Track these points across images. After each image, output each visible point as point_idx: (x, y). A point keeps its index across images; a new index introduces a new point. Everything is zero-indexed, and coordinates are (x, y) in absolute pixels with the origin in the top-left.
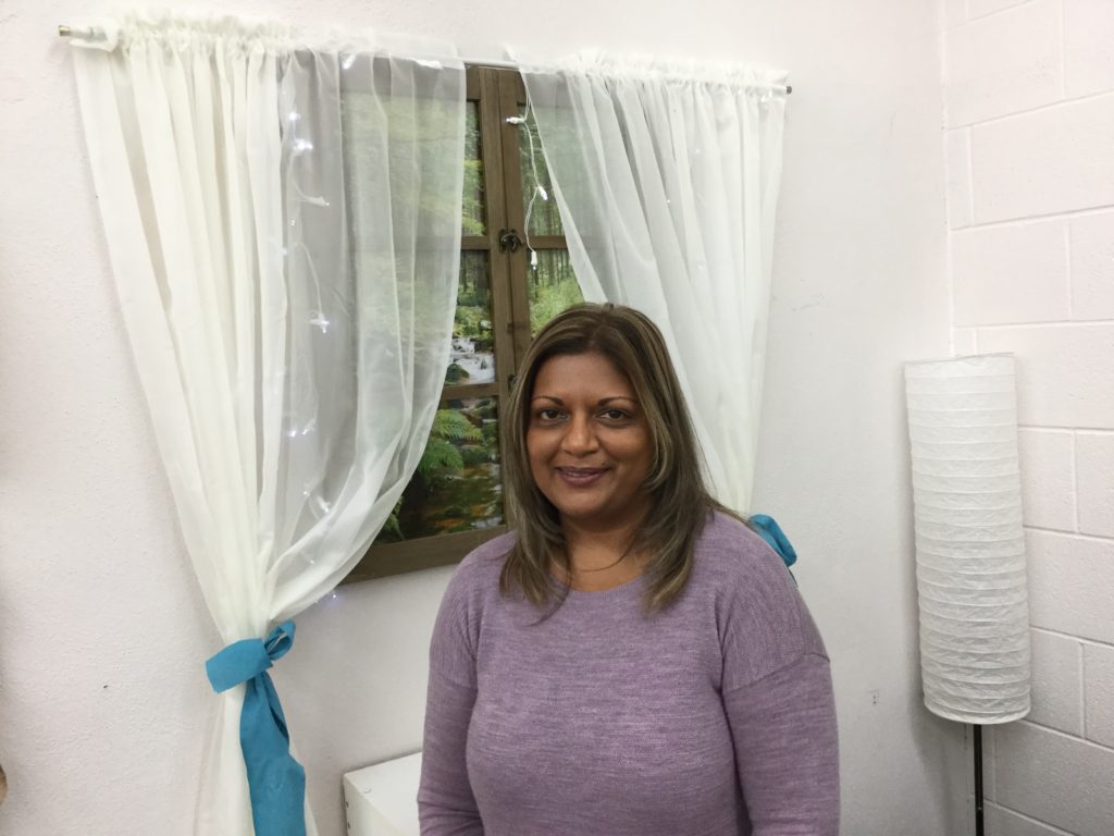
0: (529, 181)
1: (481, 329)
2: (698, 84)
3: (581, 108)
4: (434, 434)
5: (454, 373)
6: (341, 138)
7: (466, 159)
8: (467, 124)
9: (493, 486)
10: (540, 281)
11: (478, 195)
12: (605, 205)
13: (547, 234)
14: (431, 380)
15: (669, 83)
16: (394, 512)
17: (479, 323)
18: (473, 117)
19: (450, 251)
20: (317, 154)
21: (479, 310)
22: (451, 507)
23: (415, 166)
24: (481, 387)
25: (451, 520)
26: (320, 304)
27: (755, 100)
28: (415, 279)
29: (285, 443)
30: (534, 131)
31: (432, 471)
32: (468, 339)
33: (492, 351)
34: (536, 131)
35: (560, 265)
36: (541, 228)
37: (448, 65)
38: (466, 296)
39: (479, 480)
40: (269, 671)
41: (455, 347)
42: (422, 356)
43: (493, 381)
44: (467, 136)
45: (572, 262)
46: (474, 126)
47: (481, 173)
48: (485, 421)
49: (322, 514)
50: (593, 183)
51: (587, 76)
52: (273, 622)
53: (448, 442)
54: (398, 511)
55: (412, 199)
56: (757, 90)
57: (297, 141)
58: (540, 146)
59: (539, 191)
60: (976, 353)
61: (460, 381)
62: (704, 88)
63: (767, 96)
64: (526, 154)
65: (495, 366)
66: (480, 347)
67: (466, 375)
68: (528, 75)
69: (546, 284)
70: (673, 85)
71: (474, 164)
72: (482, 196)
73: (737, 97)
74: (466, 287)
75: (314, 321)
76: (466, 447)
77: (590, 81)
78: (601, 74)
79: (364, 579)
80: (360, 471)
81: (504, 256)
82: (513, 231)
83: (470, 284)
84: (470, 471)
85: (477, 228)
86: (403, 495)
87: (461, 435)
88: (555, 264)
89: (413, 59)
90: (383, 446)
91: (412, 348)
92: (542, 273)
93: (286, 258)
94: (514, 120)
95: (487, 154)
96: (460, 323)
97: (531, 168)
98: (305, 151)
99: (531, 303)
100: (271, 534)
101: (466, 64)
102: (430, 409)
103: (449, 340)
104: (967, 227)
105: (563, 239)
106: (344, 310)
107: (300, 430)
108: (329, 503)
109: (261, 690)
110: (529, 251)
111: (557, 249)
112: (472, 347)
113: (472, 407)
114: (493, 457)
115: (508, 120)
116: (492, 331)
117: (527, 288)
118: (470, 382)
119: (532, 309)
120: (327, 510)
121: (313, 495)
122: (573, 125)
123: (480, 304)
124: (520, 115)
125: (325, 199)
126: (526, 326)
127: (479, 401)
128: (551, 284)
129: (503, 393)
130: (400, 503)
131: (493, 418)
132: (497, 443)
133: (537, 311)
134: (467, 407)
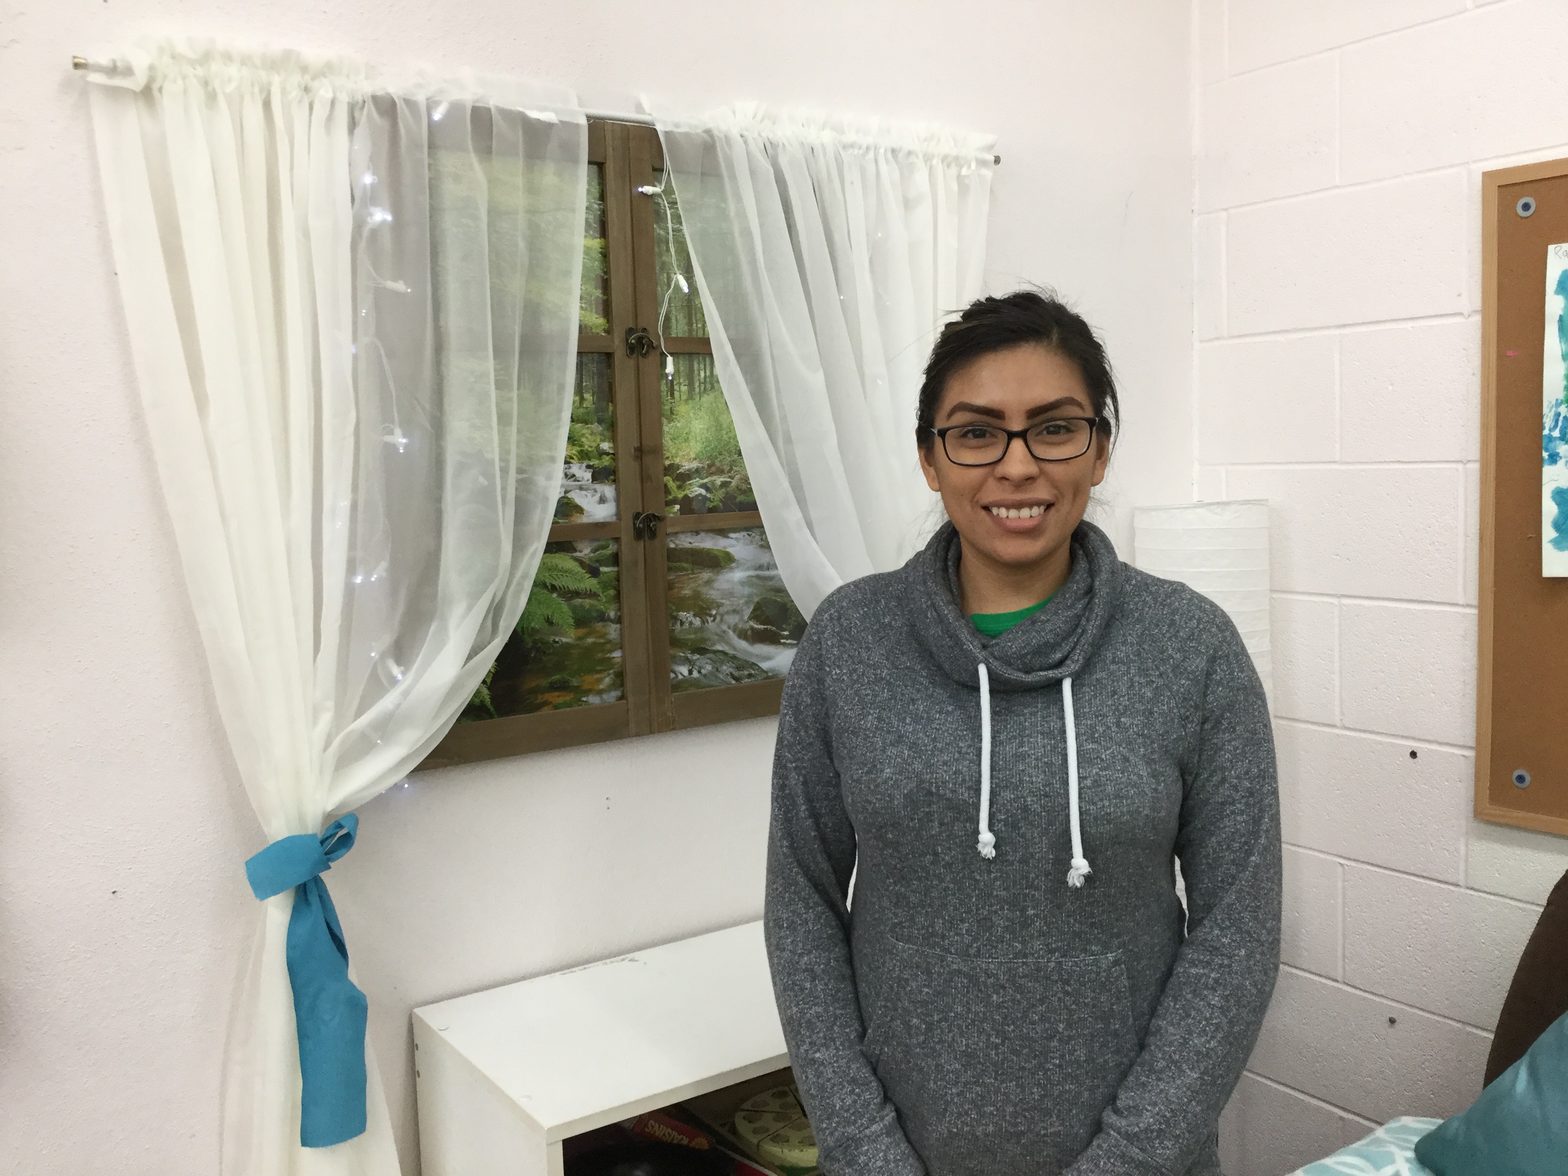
0: (665, 267)
1: (602, 453)
2: (882, 151)
3: (733, 177)
4: (538, 584)
5: (566, 507)
6: (428, 207)
7: (586, 237)
8: (589, 191)
9: (611, 651)
10: (676, 394)
11: (600, 283)
12: (761, 302)
13: (686, 335)
14: (536, 516)
15: (845, 147)
16: (484, 682)
17: (599, 445)
18: (595, 183)
19: (564, 353)
20: (398, 226)
21: (597, 427)
22: (557, 677)
23: (522, 244)
24: (599, 526)
25: (557, 694)
26: (396, 416)
27: (953, 171)
28: (518, 389)
29: (350, 591)
30: (673, 204)
31: (536, 631)
32: (584, 465)
33: (614, 481)
34: (676, 203)
35: (702, 374)
36: (679, 329)
37: (566, 119)
38: (582, 410)
39: (594, 643)
40: (325, 876)
41: (566, 475)
42: (525, 484)
43: (614, 519)
44: (587, 208)
45: (718, 370)
46: (597, 195)
47: (605, 255)
48: (603, 569)
49: (394, 681)
50: (745, 268)
51: (742, 136)
52: (328, 816)
53: (555, 595)
54: (489, 681)
55: (516, 285)
56: (957, 158)
57: (373, 209)
58: (681, 223)
59: (677, 281)
60: (1224, 499)
61: (572, 519)
62: (889, 155)
63: (969, 166)
64: (662, 232)
65: (618, 500)
66: (599, 475)
67: (580, 510)
68: (667, 134)
69: (684, 397)
70: (851, 151)
71: (596, 243)
72: (606, 285)
73: (931, 168)
74: (582, 399)
75: (388, 438)
76: (578, 601)
77: (745, 142)
78: (759, 134)
79: (445, 766)
80: (444, 628)
81: (631, 362)
82: (644, 330)
83: (588, 396)
84: (582, 631)
85: (597, 321)
86: (497, 660)
87: (573, 586)
88: (696, 372)
89: (520, 109)
90: (474, 597)
91: (513, 476)
92: (680, 384)
93: (355, 357)
94: (648, 189)
95: (613, 232)
96: (574, 445)
97: (668, 250)
98: (384, 222)
99: (665, 421)
100: (330, 704)
101: (589, 118)
102: (534, 554)
103: (560, 466)
104: (1217, 339)
105: (706, 342)
106: (428, 426)
107: (368, 574)
108: (402, 668)
109: (315, 899)
110: (663, 356)
111: (699, 354)
112: (588, 475)
113: (585, 551)
114: (612, 614)
115: (640, 189)
116: (614, 456)
117: (659, 402)
118: (584, 520)
119: (666, 429)
120: (400, 677)
121: (383, 656)
122: (724, 199)
123: (600, 422)
124: (656, 183)
125: (405, 284)
126: (658, 450)
127: (596, 544)
128: (691, 397)
129: (627, 537)
130: (493, 671)
131: (613, 566)
132: (618, 597)
133: (672, 431)
134: (581, 551)
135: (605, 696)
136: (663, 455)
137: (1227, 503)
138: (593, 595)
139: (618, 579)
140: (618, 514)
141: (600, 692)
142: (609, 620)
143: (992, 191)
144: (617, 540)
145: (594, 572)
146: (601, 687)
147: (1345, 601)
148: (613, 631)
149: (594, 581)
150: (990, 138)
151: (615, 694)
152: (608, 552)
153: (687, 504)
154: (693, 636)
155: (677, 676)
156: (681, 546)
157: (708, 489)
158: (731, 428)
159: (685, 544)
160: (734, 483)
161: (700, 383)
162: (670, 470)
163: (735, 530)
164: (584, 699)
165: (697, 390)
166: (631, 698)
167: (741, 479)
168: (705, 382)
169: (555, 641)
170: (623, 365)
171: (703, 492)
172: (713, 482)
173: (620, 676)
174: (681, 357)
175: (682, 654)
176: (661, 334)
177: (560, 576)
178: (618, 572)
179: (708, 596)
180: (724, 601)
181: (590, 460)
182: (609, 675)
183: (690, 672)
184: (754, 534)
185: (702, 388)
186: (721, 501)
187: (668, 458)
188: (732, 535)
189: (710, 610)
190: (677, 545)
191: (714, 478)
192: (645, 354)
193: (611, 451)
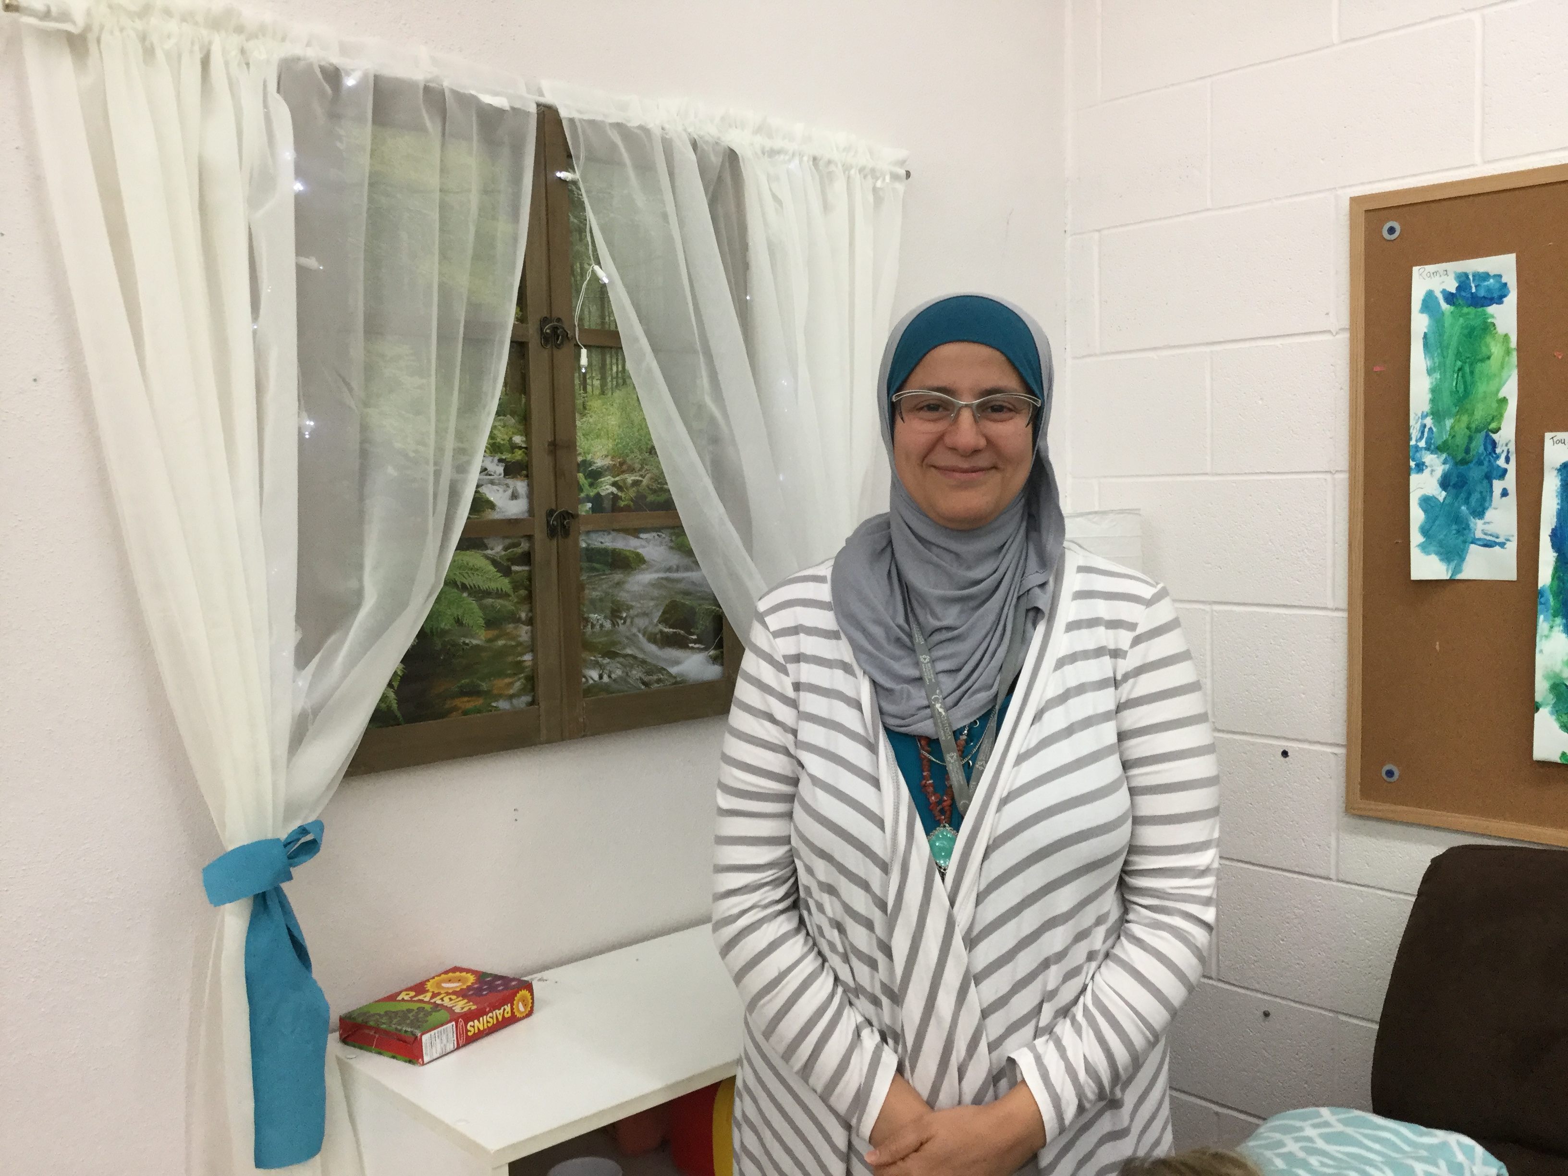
0: (580, 257)
1: (513, 447)
4: (449, 583)
5: (480, 504)
10: (589, 388)
13: (599, 327)
17: (511, 438)
21: (513, 420)
24: (512, 523)
33: (527, 476)
35: (614, 369)
36: (592, 322)
37: (516, 105)
45: (628, 365)
53: (465, 595)
54: (396, 684)
56: (873, 170)
59: (593, 271)
61: (487, 515)
63: (884, 179)
64: (576, 221)
65: (530, 496)
66: (511, 470)
67: (492, 506)
69: (597, 392)
73: (849, 177)
76: (489, 601)
81: (546, 353)
82: (559, 320)
87: (484, 586)
88: (608, 367)
92: (592, 378)
94: (564, 175)
99: (577, 416)
101: (537, 105)
104: (1091, 355)
110: (578, 348)
115: (559, 174)
116: (527, 450)
117: (573, 396)
119: (578, 423)
123: (516, 413)
126: (571, 446)
128: (603, 393)
129: (540, 534)
130: (400, 673)
133: (584, 426)
136: (576, 450)
137: (1102, 513)
138: (500, 594)
139: (530, 579)
140: (531, 511)
143: (904, 205)
144: (530, 538)
149: (506, 581)
150: (902, 153)
153: (597, 501)
157: (620, 488)
159: (596, 543)
160: (645, 481)
161: (612, 378)
163: (646, 530)
165: (609, 384)
166: (542, 704)
168: (617, 377)
170: (538, 356)
171: (614, 490)
172: (624, 481)
174: (593, 350)
176: (576, 324)
177: (471, 575)
178: (530, 571)
181: (502, 454)
185: (615, 383)
186: (632, 500)
187: (580, 454)
191: (626, 476)
192: (559, 345)
193: (524, 445)
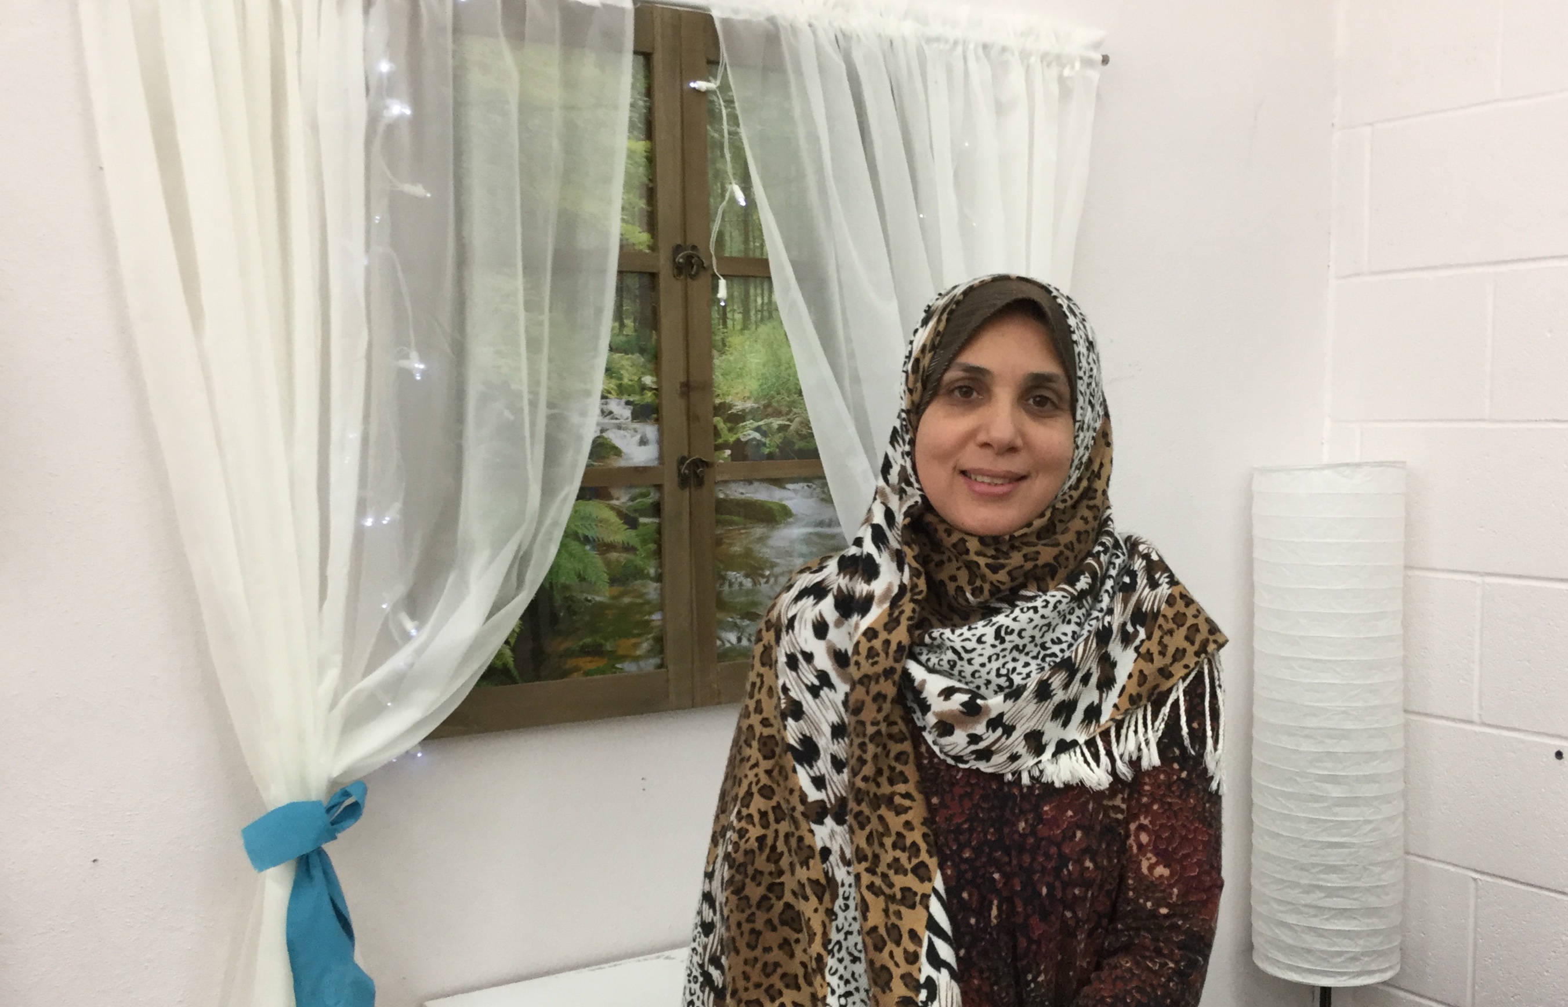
0: (720, 176)
1: (643, 388)
2: (972, 46)
3: (799, 72)
4: (570, 535)
5: (601, 449)
6: (451, 101)
7: (629, 138)
8: (633, 86)
10: (729, 323)
11: (644, 191)
12: (828, 218)
13: (741, 255)
14: (569, 456)
15: (929, 40)
16: (507, 642)
17: (640, 379)
18: (641, 76)
19: (602, 271)
20: (417, 121)
21: (639, 358)
23: (556, 144)
24: (639, 471)
25: (588, 659)
26: (412, 338)
27: (1054, 71)
28: (550, 311)
29: (360, 535)
30: (730, 102)
31: (566, 587)
33: (657, 420)
34: (732, 102)
35: (759, 301)
36: (734, 248)
37: (610, 2)
38: (623, 338)
39: (632, 605)
40: (329, 848)
41: (603, 412)
42: (556, 421)
43: (656, 463)
44: (632, 105)
45: (777, 297)
46: (643, 90)
47: (651, 159)
48: (642, 520)
49: (407, 637)
50: (811, 179)
51: (810, 25)
52: (333, 783)
53: (588, 547)
54: (512, 641)
55: (550, 192)
56: (1058, 57)
57: (388, 101)
58: (738, 125)
59: (733, 192)
60: (1357, 460)
61: (608, 461)
62: (980, 51)
63: (1073, 67)
64: (716, 135)
65: (660, 442)
66: (642, 413)
67: (617, 452)
68: (725, 21)
69: (738, 327)
70: (935, 45)
71: (641, 146)
72: (651, 194)
73: (1028, 67)
74: (622, 325)
75: (403, 363)
76: (614, 555)
77: (814, 32)
78: (830, 23)
79: (465, 733)
80: (463, 582)
81: (679, 285)
82: (694, 248)
83: (629, 322)
84: (616, 590)
85: (641, 238)
86: (522, 618)
87: (608, 539)
88: (752, 298)
90: (497, 546)
91: (543, 411)
92: (734, 311)
93: (368, 270)
94: (700, 85)
95: (660, 135)
96: (611, 377)
97: (723, 156)
98: (401, 117)
99: (715, 353)
100: (338, 658)
101: (635, 1)
102: (565, 499)
103: (595, 404)
104: (1357, 275)
105: (764, 263)
106: (448, 350)
107: (378, 518)
108: (416, 623)
109: (317, 873)
110: (715, 278)
111: (756, 277)
112: (627, 412)
113: (622, 499)
114: (652, 571)
115: (692, 85)
116: (657, 391)
117: (710, 332)
118: (622, 463)
119: (717, 362)
120: (413, 632)
121: (395, 608)
122: (787, 96)
123: (642, 351)
124: (711, 78)
125: (424, 188)
126: (707, 386)
127: (636, 491)
128: (745, 327)
129: (670, 482)
130: (517, 630)
131: (654, 516)
132: (659, 553)
133: (723, 366)
134: (618, 499)
135: (642, 664)
136: (712, 392)
137: (1358, 465)
138: (628, 548)
139: (659, 531)
140: (661, 458)
141: (636, 659)
142: (647, 577)
143: (1099, 97)
144: (659, 487)
145: (631, 522)
146: (638, 653)
147: (1489, 580)
148: (652, 590)
149: (633, 533)
150: (1096, 34)
151: (654, 661)
152: (649, 500)
153: (740, 450)
154: (743, 599)
155: (723, 643)
156: (732, 497)
157: (764, 434)
158: (791, 365)
159: (736, 494)
160: (794, 426)
161: (757, 311)
162: (721, 409)
163: (793, 481)
164: (619, 666)
165: (753, 318)
166: (671, 667)
167: (801, 423)
168: (762, 311)
169: (587, 600)
170: (670, 288)
171: (757, 435)
172: (768, 425)
173: (660, 643)
174: (736, 280)
175: (730, 619)
176: (713, 253)
177: (595, 527)
178: (660, 525)
179: (761, 555)
180: (778, 561)
181: (629, 395)
182: (647, 639)
183: (739, 640)
184: (814, 486)
185: (759, 316)
186: (778, 447)
187: (718, 395)
188: (790, 486)
189: (763, 569)
190: (727, 495)
191: (771, 420)
192: (694, 275)
193: (654, 386)
